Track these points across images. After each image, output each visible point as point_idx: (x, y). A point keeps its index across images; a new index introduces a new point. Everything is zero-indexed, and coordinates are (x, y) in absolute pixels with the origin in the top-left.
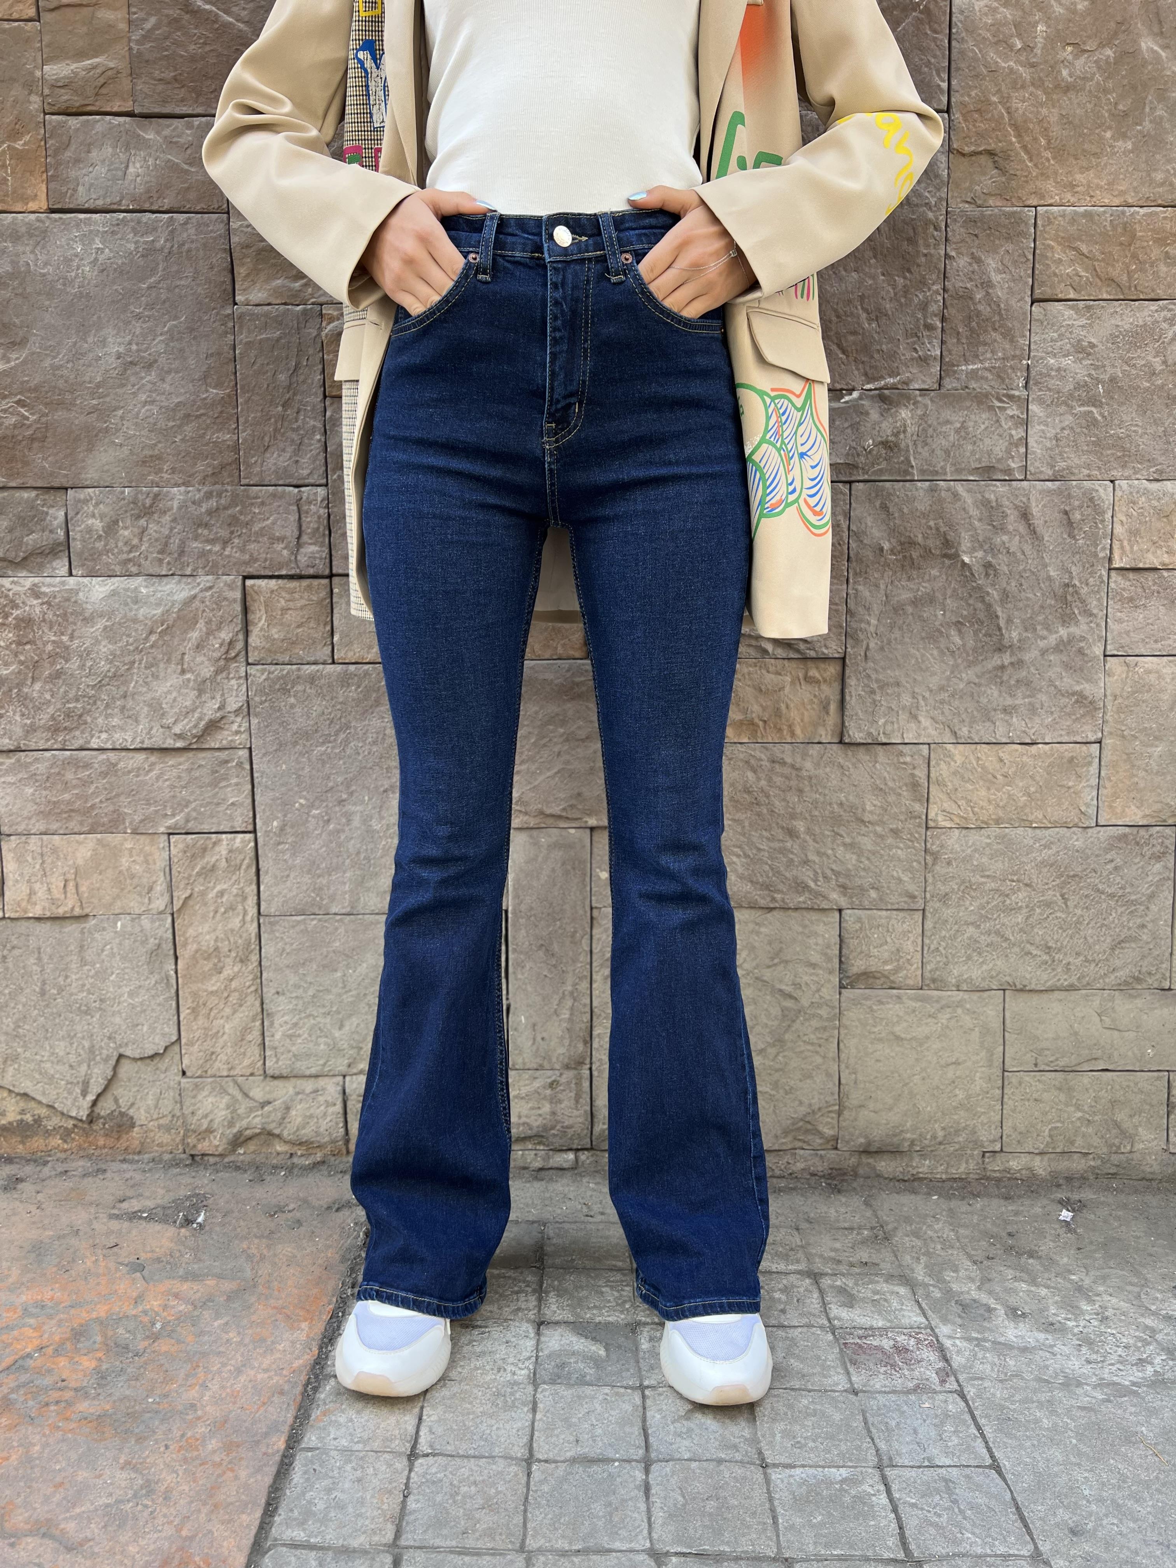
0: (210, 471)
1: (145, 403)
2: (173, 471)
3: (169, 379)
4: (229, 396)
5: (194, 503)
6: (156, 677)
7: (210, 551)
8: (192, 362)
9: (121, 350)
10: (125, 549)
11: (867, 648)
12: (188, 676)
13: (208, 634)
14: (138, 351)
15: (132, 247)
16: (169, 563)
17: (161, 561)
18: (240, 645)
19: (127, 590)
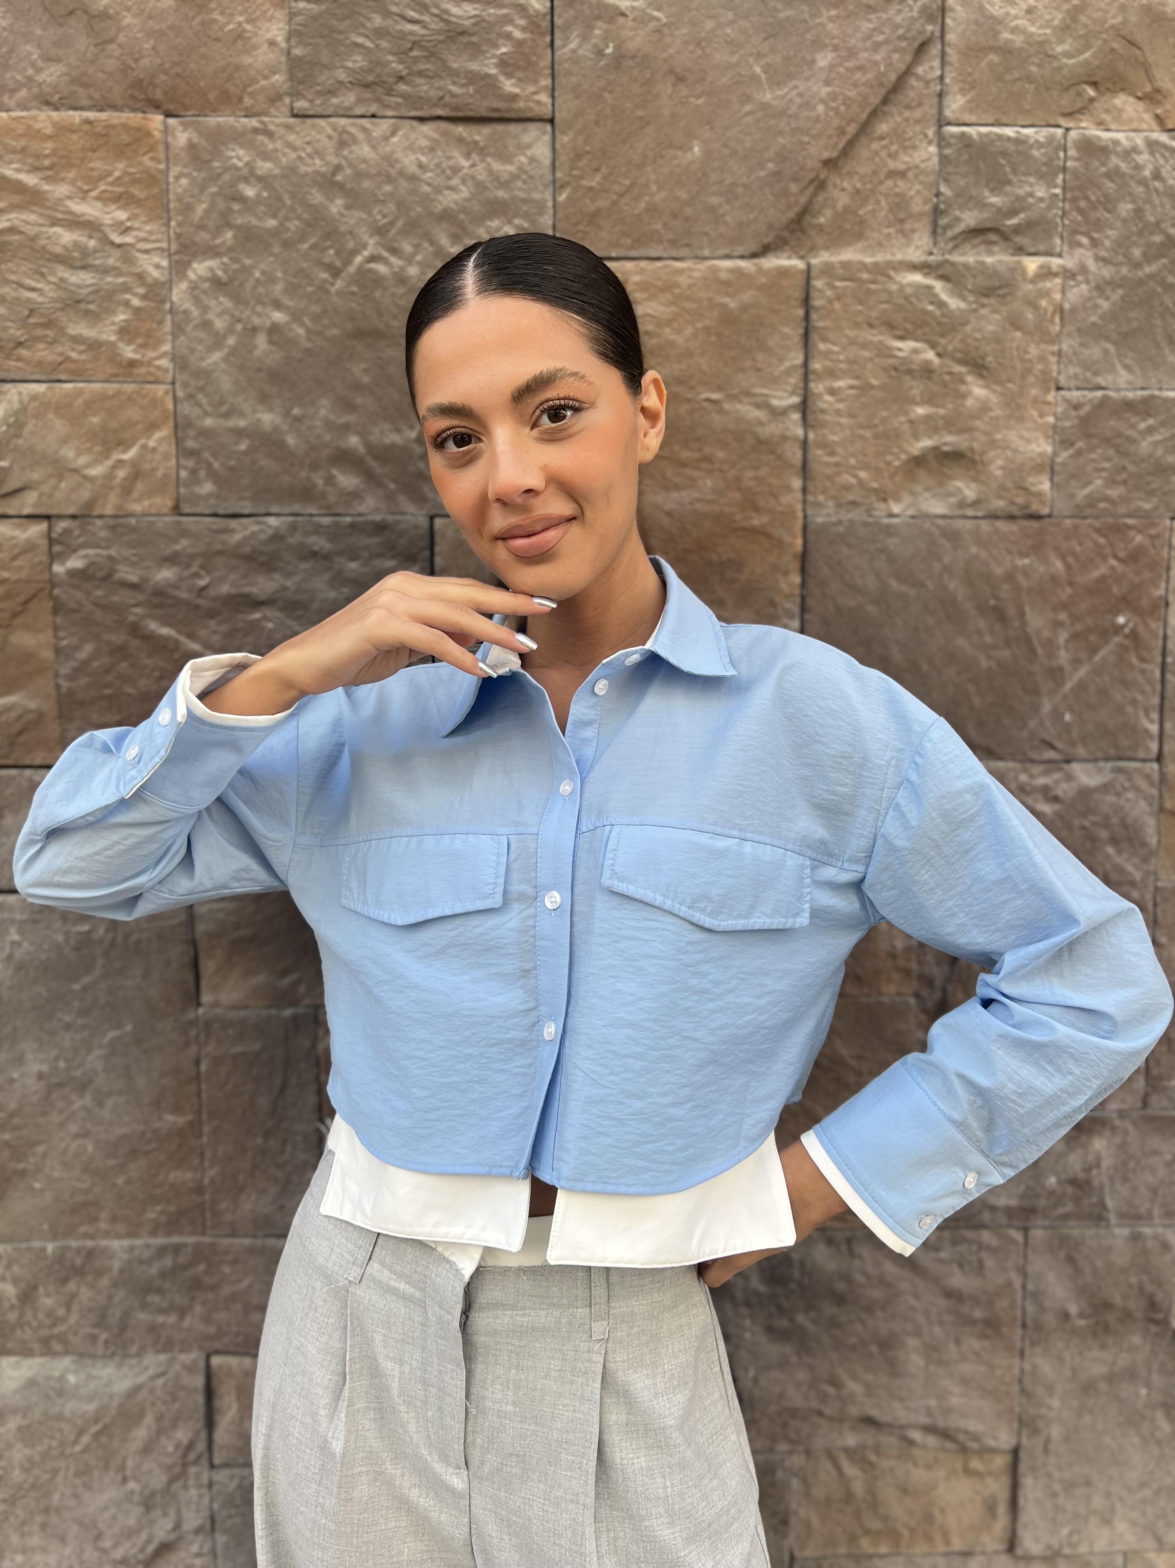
0: (164, 1219)
1: (77, 1136)
2: (114, 1219)
3: (110, 1103)
4: (191, 1123)
5: (141, 1262)
6: (87, 1487)
7: (163, 1325)
8: (141, 1082)
9: (45, 1068)
10: (47, 1322)
11: (1048, 1440)
12: (132, 1485)
13: (159, 1433)
14: (68, 1069)
15: (60, 938)
16: (106, 1342)
17: (94, 1338)
18: (201, 1446)
19: (48, 1378)
